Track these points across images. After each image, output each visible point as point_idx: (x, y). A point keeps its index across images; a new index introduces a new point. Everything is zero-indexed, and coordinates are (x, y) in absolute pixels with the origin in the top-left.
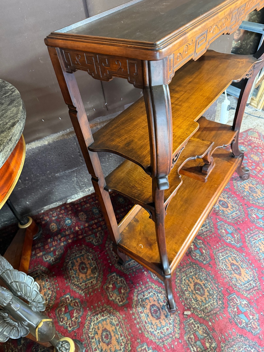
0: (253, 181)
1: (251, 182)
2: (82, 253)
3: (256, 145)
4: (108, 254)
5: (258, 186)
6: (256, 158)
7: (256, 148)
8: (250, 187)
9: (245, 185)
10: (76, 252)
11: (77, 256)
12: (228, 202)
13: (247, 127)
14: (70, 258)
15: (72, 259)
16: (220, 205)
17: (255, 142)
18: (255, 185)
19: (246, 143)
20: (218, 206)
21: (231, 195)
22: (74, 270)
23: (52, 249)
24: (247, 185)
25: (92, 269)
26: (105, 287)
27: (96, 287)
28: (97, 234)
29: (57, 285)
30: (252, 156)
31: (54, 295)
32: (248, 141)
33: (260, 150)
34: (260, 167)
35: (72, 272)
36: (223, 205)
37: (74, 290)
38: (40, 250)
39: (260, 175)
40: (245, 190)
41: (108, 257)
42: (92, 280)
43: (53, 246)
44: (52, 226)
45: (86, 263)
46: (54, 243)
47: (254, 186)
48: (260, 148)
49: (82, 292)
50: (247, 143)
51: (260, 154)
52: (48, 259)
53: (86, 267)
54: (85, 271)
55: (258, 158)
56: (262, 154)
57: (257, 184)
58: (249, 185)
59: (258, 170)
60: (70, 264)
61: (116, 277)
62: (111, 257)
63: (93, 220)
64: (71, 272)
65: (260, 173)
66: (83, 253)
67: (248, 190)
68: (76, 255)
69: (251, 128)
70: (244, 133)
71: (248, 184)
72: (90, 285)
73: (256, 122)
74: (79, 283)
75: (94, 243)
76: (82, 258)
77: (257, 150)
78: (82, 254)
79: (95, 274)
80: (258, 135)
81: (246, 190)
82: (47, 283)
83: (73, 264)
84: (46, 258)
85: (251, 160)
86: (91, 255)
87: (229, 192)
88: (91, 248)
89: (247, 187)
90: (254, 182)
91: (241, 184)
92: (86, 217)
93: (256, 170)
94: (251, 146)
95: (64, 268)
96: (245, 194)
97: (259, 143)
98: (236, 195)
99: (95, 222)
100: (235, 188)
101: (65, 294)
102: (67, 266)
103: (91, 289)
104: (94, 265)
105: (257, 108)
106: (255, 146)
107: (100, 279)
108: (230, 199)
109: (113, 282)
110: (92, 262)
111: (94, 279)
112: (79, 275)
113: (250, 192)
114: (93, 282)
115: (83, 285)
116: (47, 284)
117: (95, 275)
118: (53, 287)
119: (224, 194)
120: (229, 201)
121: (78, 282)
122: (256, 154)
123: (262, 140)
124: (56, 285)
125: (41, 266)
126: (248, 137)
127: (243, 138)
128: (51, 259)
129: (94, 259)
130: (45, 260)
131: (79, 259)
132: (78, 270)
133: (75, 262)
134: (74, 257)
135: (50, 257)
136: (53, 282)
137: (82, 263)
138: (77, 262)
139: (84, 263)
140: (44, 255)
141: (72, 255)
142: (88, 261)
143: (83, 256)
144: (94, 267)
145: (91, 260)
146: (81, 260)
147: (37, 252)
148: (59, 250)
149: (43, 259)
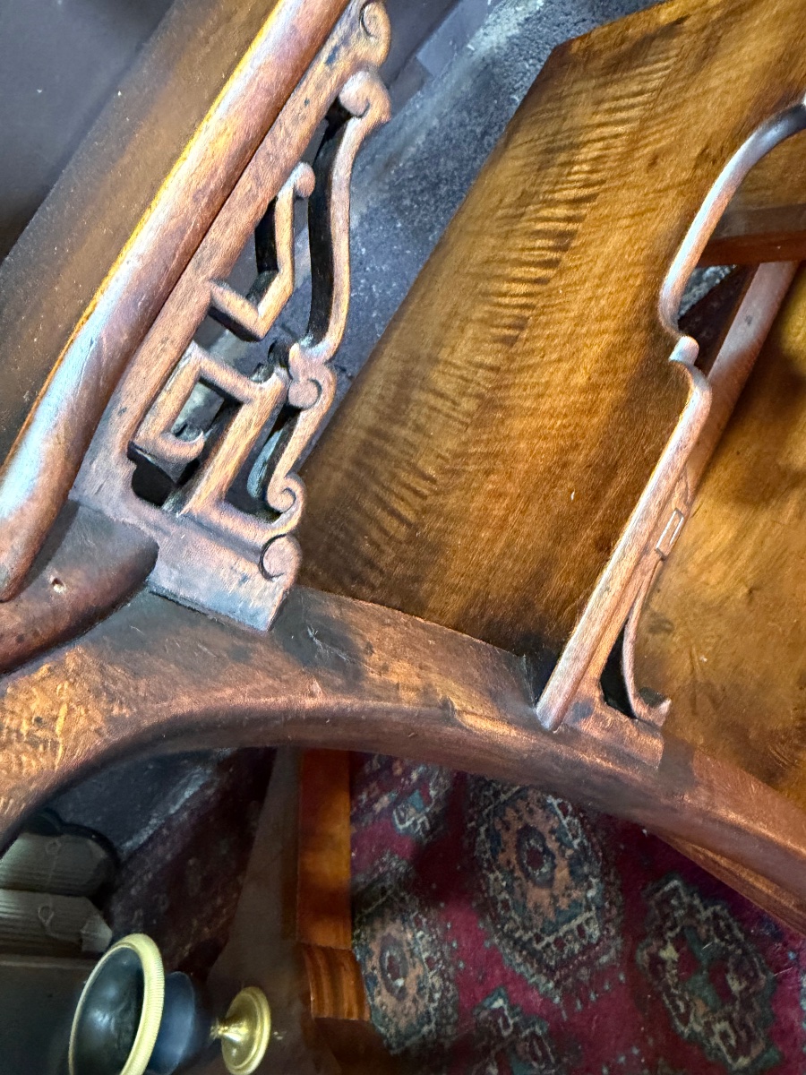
11: (503, 797)
14: (480, 812)
15: (488, 815)
22: (499, 868)
23: (414, 776)
25: (571, 858)
26: (642, 957)
27: (604, 959)
29: (454, 945)
31: (449, 995)
35: (496, 879)
37: (518, 970)
38: (379, 784)
42: (579, 920)
45: (541, 828)
49: (551, 985)
52: (408, 824)
53: (546, 851)
54: (544, 870)
60: (483, 842)
61: (686, 900)
64: (492, 877)
72: (577, 947)
74: (530, 934)
76: (521, 804)
79: (590, 887)
82: (420, 933)
83: (494, 836)
84: (402, 821)
95: (466, 860)
101: (489, 994)
102: (476, 854)
103: (584, 971)
104: (575, 837)
107: (614, 911)
109: (678, 930)
110: (565, 822)
111: (588, 915)
112: (524, 895)
114: (588, 930)
115: (548, 945)
116: (422, 937)
117: (591, 894)
118: (442, 953)
121: (526, 929)
124: (450, 944)
125: (392, 855)
128: (419, 821)
129: (570, 808)
130: (401, 827)
131: (510, 814)
132: (517, 867)
133: (499, 827)
134: (491, 803)
135: (412, 811)
136: (439, 932)
137: (527, 831)
138: (508, 829)
139: (534, 829)
140: (395, 804)
141: (485, 796)
142: (548, 817)
143: (524, 798)
144: (576, 847)
145: (559, 812)
146: (520, 818)
147: (372, 796)
148: (438, 777)
149: (393, 825)
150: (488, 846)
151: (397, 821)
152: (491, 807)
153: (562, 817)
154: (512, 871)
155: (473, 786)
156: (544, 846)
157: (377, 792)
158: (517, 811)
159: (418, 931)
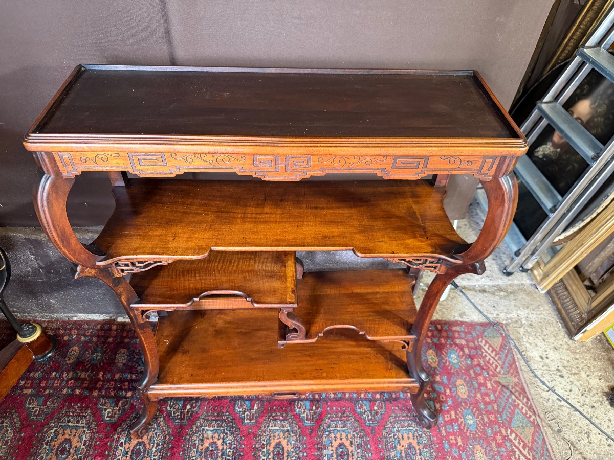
0: (423, 435)
1: (420, 436)
2: (79, 423)
3: (482, 364)
4: (111, 446)
5: (425, 450)
6: (464, 391)
7: (478, 368)
8: (410, 444)
9: (405, 436)
10: (73, 416)
11: (70, 424)
12: (353, 455)
13: (495, 316)
14: (58, 423)
15: (61, 426)
16: (336, 453)
17: (486, 356)
18: (421, 446)
19: (466, 351)
20: (331, 452)
21: (366, 443)
22: (50, 445)
23: (47, 392)
24: (409, 438)
28: (119, 402)
30: (460, 382)
32: (472, 348)
33: (482, 378)
34: (456, 414)
35: (45, 448)
36: (341, 455)
38: (32, 384)
39: (445, 430)
40: (398, 446)
41: (107, 453)
43: (52, 388)
44: (72, 350)
45: (73, 443)
46: (56, 382)
47: (417, 448)
48: (485, 373)
50: (470, 351)
51: (476, 386)
52: (31, 406)
53: (69, 452)
54: (63, 457)
55: (467, 393)
56: (479, 388)
57: (425, 446)
58: (411, 440)
59: (449, 418)
60: (51, 433)
62: (111, 454)
63: (132, 373)
64: (45, 446)
65: (448, 427)
66: (80, 425)
67: (403, 449)
68: (69, 421)
69: (501, 321)
70: (478, 327)
71: (411, 436)
73: (519, 312)
75: (106, 415)
76: (74, 431)
77: (477, 374)
78: (78, 425)
80: (502, 343)
81: (399, 448)
82: (5, 446)
83: (56, 434)
84: (30, 404)
85: (450, 390)
86: (88, 435)
87: (369, 436)
88: (95, 421)
89: (405, 443)
90: (425, 440)
91: (398, 431)
92: (124, 362)
93: (446, 416)
94: (472, 359)
95: (41, 434)
96: (393, 454)
97: (491, 362)
98: (376, 448)
99: (131, 376)
100: (384, 433)
102: (46, 435)
104: (81, 454)
105: (539, 285)
106: (479, 365)
108: (359, 451)
110: (82, 447)
113: (403, 455)
116: (4, 448)
119: (356, 435)
120: (355, 454)
122: (469, 384)
123: (500, 358)
124: (12, 458)
125: (16, 412)
126: (480, 340)
127: (469, 337)
128: (36, 409)
129: (87, 444)
130: (27, 405)
131: (68, 431)
132: (55, 449)
133: (61, 432)
134: (65, 422)
135: (36, 403)
136: (12, 451)
137: (68, 441)
138: (63, 435)
139: (71, 442)
140: (31, 395)
141: (65, 419)
142: (78, 441)
143: (77, 430)
144: (79, 457)
145: (83, 443)
146: (69, 435)
147: (26, 385)
148: (55, 399)
149: (25, 402)
150: (52, 435)
151: (27, 402)
152: (63, 424)
153: (82, 445)
154: (53, 450)
155: (64, 412)
156: (69, 450)
157: (29, 385)
158: (71, 432)
159: (4, 445)
